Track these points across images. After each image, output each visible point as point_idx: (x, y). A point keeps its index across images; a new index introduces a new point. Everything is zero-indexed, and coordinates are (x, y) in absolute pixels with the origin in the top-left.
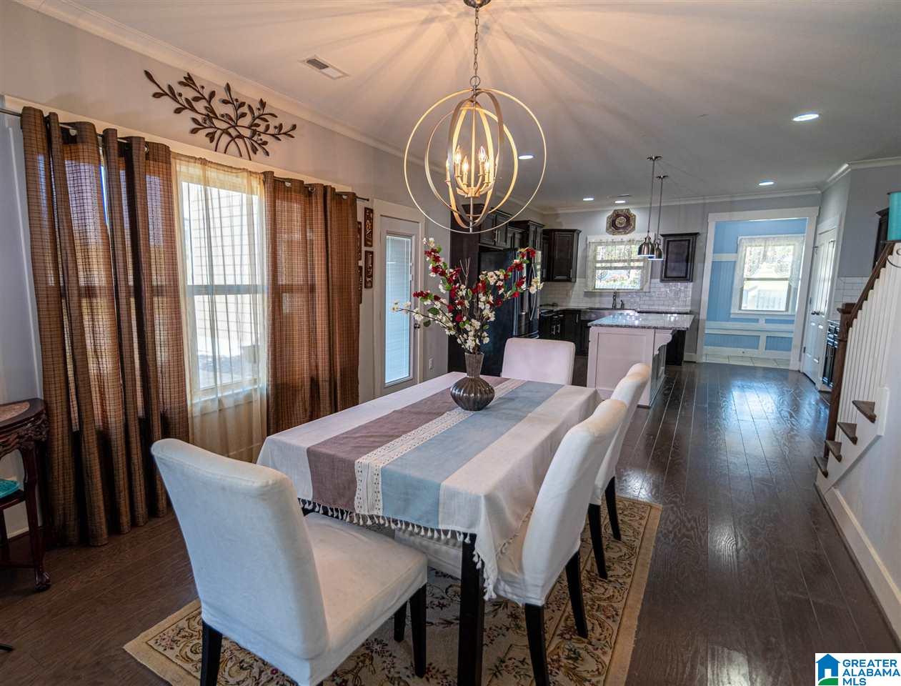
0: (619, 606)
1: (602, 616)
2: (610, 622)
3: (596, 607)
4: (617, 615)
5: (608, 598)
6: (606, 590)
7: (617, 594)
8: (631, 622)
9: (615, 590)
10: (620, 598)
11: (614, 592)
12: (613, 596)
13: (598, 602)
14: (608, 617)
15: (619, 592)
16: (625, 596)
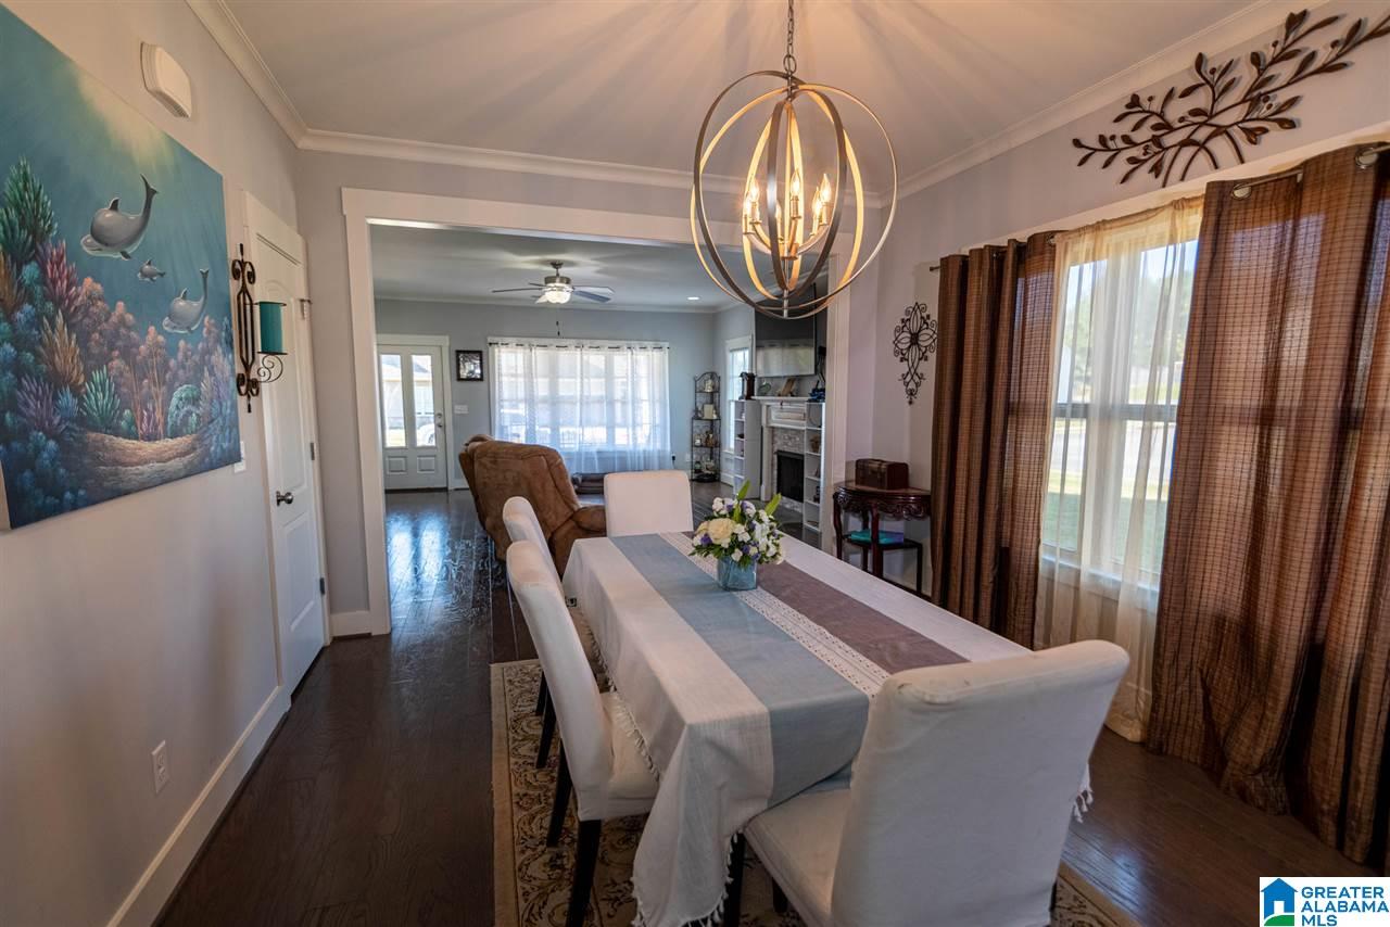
0: (520, 815)
1: (531, 792)
2: (522, 792)
3: (543, 798)
4: (518, 803)
5: (534, 818)
6: (541, 827)
7: (526, 828)
8: (501, 803)
9: (529, 833)
10: (521, 825)
11: (531, 830)
12: (530, 824)
13: (543, 805)
14: (525, 795)
15: (525, 833)
16: (516, 830)
